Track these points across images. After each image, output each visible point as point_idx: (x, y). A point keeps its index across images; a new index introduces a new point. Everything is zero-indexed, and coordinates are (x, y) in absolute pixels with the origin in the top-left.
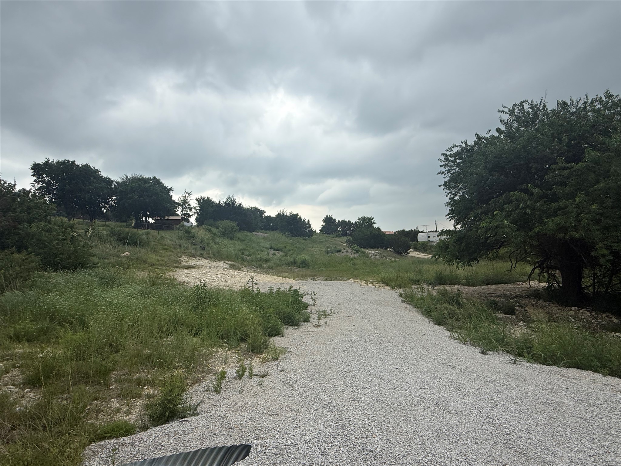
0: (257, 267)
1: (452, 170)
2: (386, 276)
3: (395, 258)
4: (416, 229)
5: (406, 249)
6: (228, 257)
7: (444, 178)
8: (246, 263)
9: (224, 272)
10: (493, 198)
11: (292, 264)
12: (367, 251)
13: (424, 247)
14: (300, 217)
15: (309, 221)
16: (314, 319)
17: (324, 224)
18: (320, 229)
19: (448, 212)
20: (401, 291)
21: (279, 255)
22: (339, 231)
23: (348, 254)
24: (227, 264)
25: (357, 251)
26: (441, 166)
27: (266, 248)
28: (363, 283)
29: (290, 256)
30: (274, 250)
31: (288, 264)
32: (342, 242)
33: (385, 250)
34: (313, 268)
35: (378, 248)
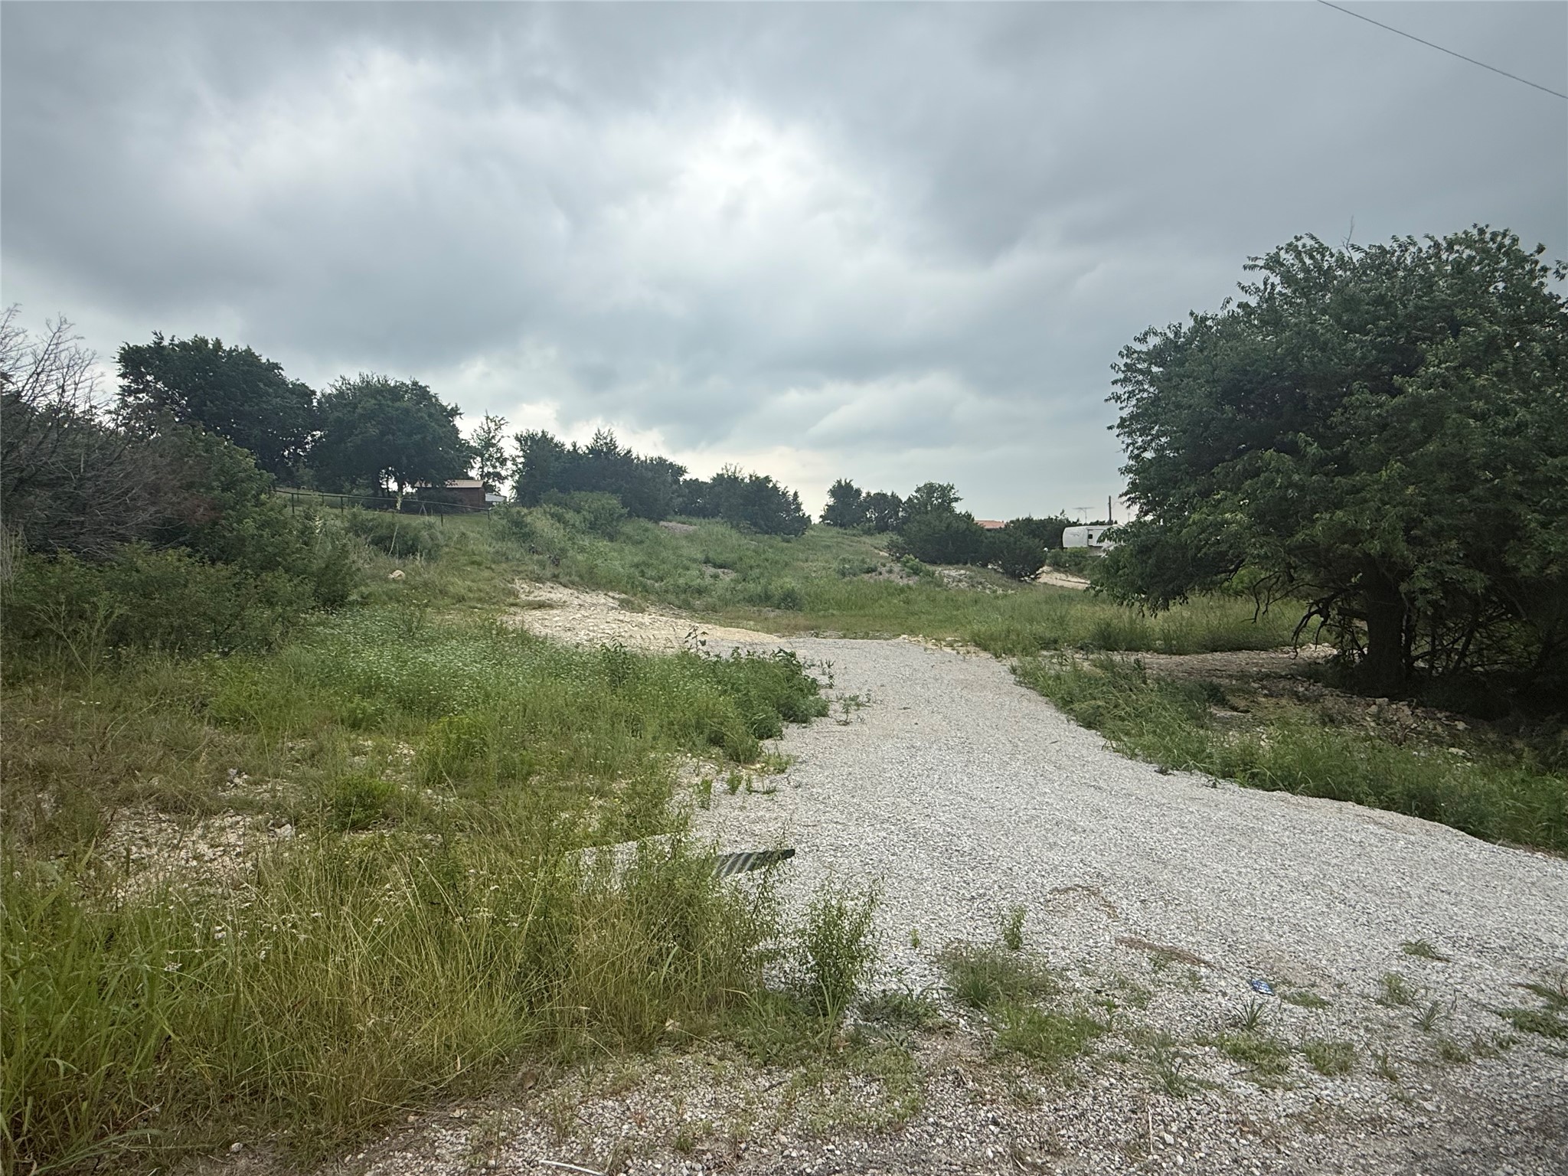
0: (680, 608)
1: (1140, 391)
2: (983, 629)
3: (1005, 587)
4: (1060, 517)
5: (1033, 566)
6: (611, 582)
7: (1121, 409)
8: (652, 597)
9: (621, 618)
10: (1224, 461)
11: (761, 601)
12: (938, 570)
13: (1075, 562)
14: (775, 485)
15: (796, 494)
16: (835, 711)
17: (831, 501)
18: (823, 513)
19: (1125, 488)
20: (1015, 662)
21: (728, 579)
22: (870, 520)
23: (893, 577)
24: (613, 598)
25: (916, 571)
26: (1115, 382)
27: (695, 561)
28: (929, 645)
29: (754, 580)
30: (715, 566)
31: (751, 600)
32: (876, 548)
33: (981, 570)
34: (812, 609)
35: (966, 563)
